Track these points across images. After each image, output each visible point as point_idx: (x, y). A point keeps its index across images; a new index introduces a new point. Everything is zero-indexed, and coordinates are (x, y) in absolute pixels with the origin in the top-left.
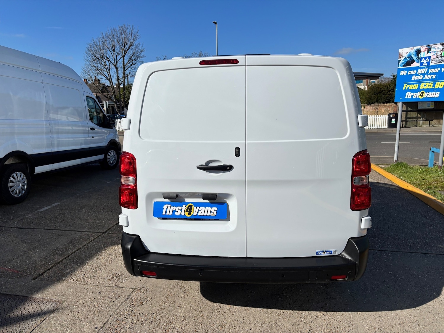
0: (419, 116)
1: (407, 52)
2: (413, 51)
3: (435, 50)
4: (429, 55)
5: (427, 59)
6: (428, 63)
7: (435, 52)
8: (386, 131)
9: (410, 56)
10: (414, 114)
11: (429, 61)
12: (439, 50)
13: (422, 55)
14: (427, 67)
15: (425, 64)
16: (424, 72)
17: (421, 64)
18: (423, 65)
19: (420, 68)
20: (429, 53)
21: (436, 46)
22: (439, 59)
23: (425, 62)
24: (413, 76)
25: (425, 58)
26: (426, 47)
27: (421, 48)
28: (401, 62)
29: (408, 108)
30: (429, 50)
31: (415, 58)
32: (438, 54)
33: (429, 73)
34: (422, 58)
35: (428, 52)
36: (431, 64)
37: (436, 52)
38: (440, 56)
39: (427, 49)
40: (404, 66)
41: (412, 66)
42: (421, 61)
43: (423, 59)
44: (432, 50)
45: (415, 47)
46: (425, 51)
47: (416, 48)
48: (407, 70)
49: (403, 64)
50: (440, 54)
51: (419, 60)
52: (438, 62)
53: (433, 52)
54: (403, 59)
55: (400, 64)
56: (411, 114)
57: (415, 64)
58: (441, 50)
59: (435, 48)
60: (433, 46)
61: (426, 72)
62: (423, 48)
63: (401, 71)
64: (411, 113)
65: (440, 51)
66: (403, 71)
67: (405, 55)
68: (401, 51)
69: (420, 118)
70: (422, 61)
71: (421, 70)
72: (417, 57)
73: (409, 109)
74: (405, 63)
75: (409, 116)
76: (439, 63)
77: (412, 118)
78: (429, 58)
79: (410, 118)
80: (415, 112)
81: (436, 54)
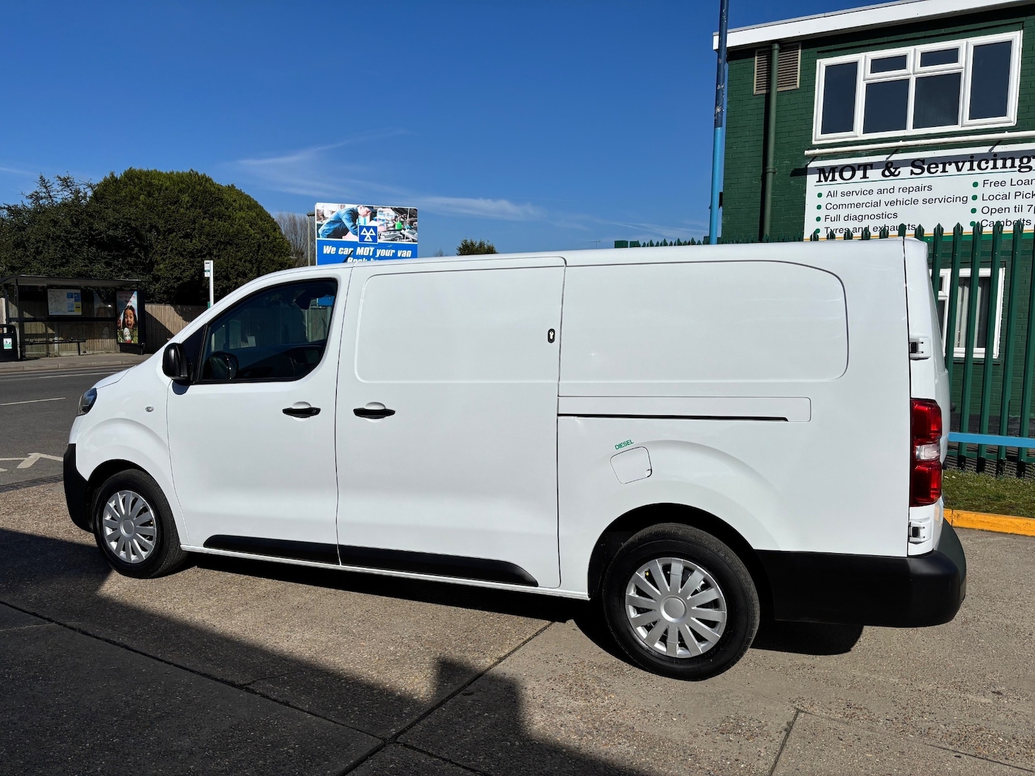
0: (50, 331)
1: (333, 212)
2: (343, 211)
3: (383, 218)
4: (373, 223)
5: (372, 230)
6: (374, 238)
7: (383, 220)
8: (4, 370)
9: (338, 220)
10: (39, 328)
11: (374, 234)
12: (389, 218)
13: (361, 221)
14: (372, 246)
15: (368, 239)
16: (367, 254)
17: (362, 238)
18: (366, 240)
19: (361, 246)
20: (372, 221)
21: (384, 210)
22: (392, 233)
23: (368, 235)
24: (349, 258)
25: (368, 228)
26: (367, 209)
27: (359, 209)
28: (322, 228)
29: (24, 313)
30: (373, 215)
31: (348, 225)
32: (389, 225)
33: (378, 256)
34: (362, 228)
35: (371, 219)
36: (379, 241)
37: (385, 221)
38: (393, 229)
39: (369, 213)
40: (328, 236)
41: (345, 238)
42: (360, 232)
43: (365, 230)
44: (379, 216)
45: (346, 205)
46: (366, 215)
47: (349, 206)
48: (338, 245)
49: (326, 232)
50: (392, 225)
51: (357, 230)
52: (390, 239)
53: (380, 219)
54: (325, 222)
55: (320, 231)
56: (31, 328)
57: (350, 237)
58: (394, 218)
59: (384, 213)
60: (379, 209)
61: (371, 254)
62: (362, 210)
63: (325, 247)
64: (31, 325)
65: (392, 220)
66: (328, 247)
67: (330, 217)
68: (319, 206)
69: (52, 336)
70: (362, 233)
71: (363, 248)
72: (352, 224)
73: (27, 315)
74: (331, 231)
75: (27, 331)
76: (392, 240)
77: (37, 336)
78: (375, 228)
79: (32, 336)
80: (41, 323)
81: (385, 225)
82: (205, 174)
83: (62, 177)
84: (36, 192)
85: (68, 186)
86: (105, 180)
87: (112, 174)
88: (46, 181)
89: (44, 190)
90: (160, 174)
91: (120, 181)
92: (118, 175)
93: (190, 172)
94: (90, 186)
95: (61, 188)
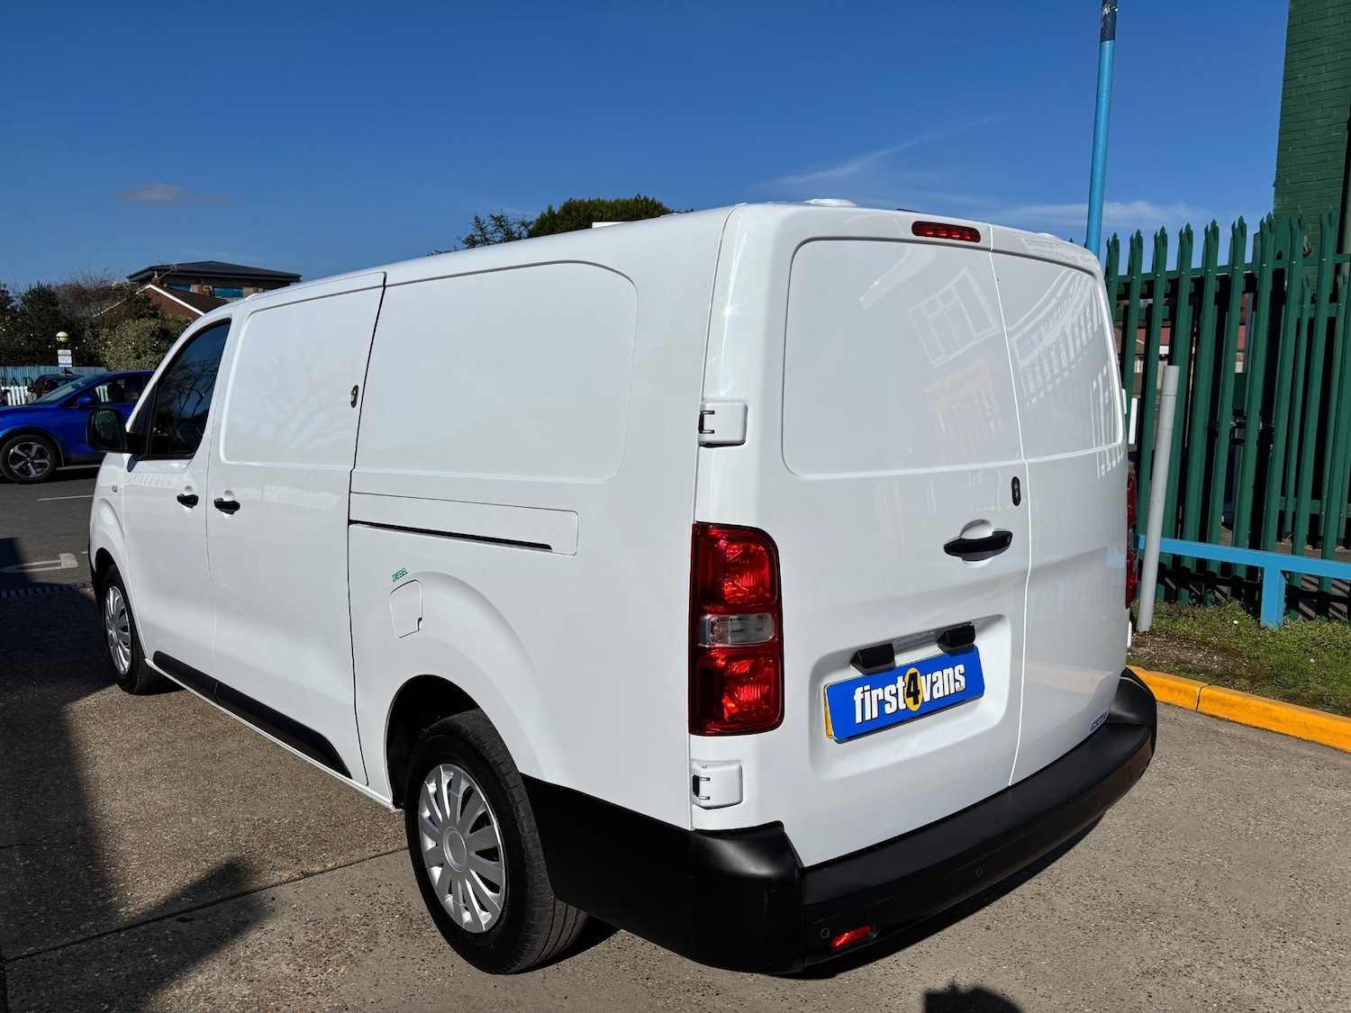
82: (654, 199)
83: (495, 216)
84: (471, 236)
85: (502, 226)
86: (543, 216)
87: (550, 208)
88: (481, 222)
89: (480, 233)
90: (602, 203)
91: (558, 216)
92: (556, 209)
93: (636, 198)
94: (523, 224)
95: (493, 229)
